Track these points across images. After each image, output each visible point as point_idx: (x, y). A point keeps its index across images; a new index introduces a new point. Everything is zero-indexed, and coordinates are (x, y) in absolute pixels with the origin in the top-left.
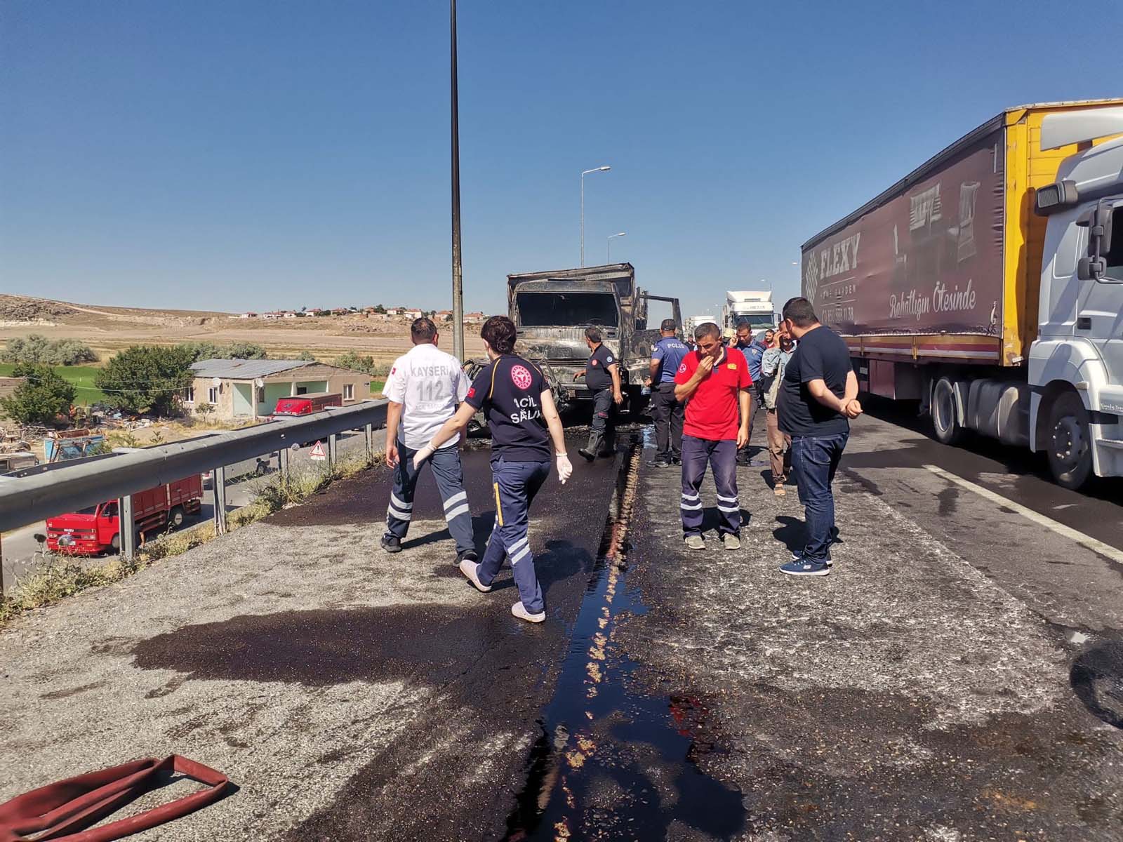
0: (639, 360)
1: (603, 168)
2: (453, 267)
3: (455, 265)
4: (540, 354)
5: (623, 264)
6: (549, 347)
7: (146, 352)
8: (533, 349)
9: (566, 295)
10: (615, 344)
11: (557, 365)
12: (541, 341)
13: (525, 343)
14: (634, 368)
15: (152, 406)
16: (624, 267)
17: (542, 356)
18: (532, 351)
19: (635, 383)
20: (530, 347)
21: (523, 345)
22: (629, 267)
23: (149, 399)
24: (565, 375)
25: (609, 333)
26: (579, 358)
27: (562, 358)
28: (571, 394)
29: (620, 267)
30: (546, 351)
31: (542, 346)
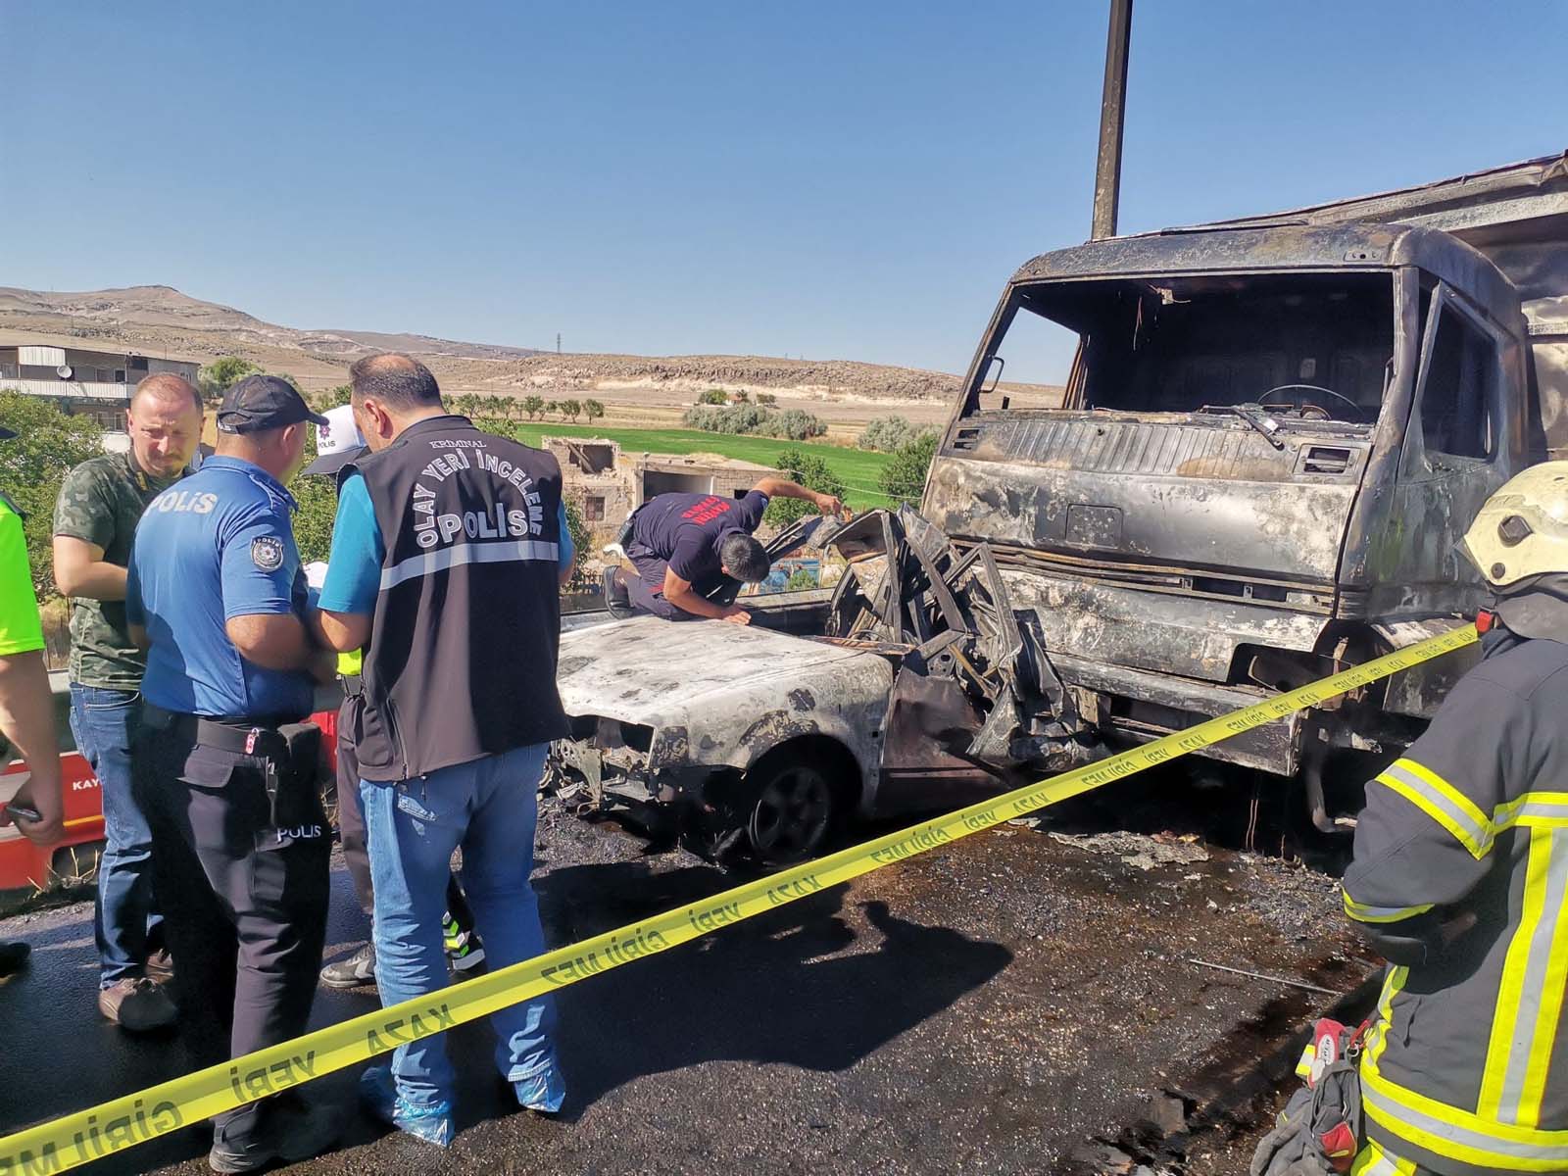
4: (1013, 521)
6: (1043, 497)
8: (989, 498)
10: (1328, 503)
12: (1021, 469)
13: (968, 476)
17: (1016, 529)
18: (984, 508)
20: (980, 488)
21: (962, 480)
24: (1089, 619)
25: (1316, 452)
26: (1147, 552)
27: (1085, 547)
29: (1528, 177)
30: (1032, 510)
31: (1019, 490)
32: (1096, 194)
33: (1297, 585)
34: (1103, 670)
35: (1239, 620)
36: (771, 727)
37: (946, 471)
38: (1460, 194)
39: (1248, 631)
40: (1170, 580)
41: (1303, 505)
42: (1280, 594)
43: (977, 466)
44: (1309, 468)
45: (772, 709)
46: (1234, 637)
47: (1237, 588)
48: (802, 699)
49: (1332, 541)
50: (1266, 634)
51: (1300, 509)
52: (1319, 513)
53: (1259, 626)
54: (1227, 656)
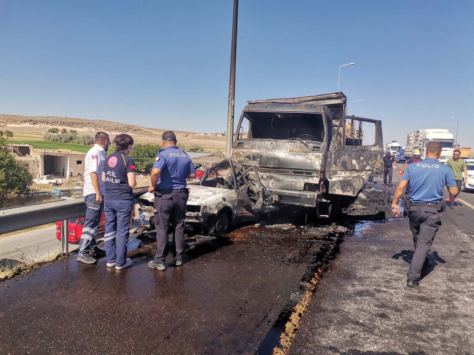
0: (340, 172)
1: (351, 64)
2: (229, 100)
3: (230, 99)
4: (254, 162)
5: (337, 93)
6: (261, 157)
7: (145, 146)
8: (248, 157)
9: (282, 114)
10: (318, 157)
11: (266, 172)
12: (255, 151)
13: (242, 152)
14: (334, 179)
15: (145, 169)
16: (338, 96)
18: (247, 159)
19: (334, 193)
20: (246, 155)
21: (241, 153)
22: (341, 95)
23: (143, 166)
24: (273, 181)
25: (314, 147)
26: (285, 167)
27: (271, 166)
28: (275, 198)
29: (334, 95)
30: (258, 159)
31: (255, 155)
32: (230, 87)
33: (314, 172)
34: (278, 190)
35: (304, 179)
36: (220, 205)
37: (237, 151)
38: (322, 98)
39: (306, 181)
40: (289, 172)
41: (314, 157)
42: (310, 174)
43: (245, 150)
44: (313, 150)
45: (220, 201)
46: (304, 182)
47: (302, 173)
48: (224, 199)
49: (319, 163)
50: (310, 181)
51: (313, 158)
52: (316, 158)
53: (308, 180)
54: (303, 185)
